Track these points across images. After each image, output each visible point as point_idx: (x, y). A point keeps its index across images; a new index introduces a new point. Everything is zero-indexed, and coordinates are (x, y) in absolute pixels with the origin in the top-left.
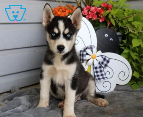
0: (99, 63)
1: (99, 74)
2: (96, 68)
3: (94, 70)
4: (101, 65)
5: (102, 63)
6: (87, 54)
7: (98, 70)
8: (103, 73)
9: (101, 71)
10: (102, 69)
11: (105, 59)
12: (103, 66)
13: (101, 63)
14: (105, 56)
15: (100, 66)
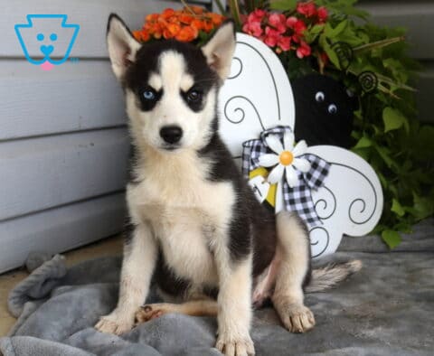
0: (301, 177)
1: (299, 207)
2: (290, 190)
3: (284, 197)
4: (305, 182)
5: (309, 176)
6: (269, 151)
7: (297, 195)
8: (310, 205)
9: (303, 200)
10: (307, 193)
11: (315, 166)
12: (311, 184)
13: (305, 177)
14: (317, 157)
15: (303, 184)
